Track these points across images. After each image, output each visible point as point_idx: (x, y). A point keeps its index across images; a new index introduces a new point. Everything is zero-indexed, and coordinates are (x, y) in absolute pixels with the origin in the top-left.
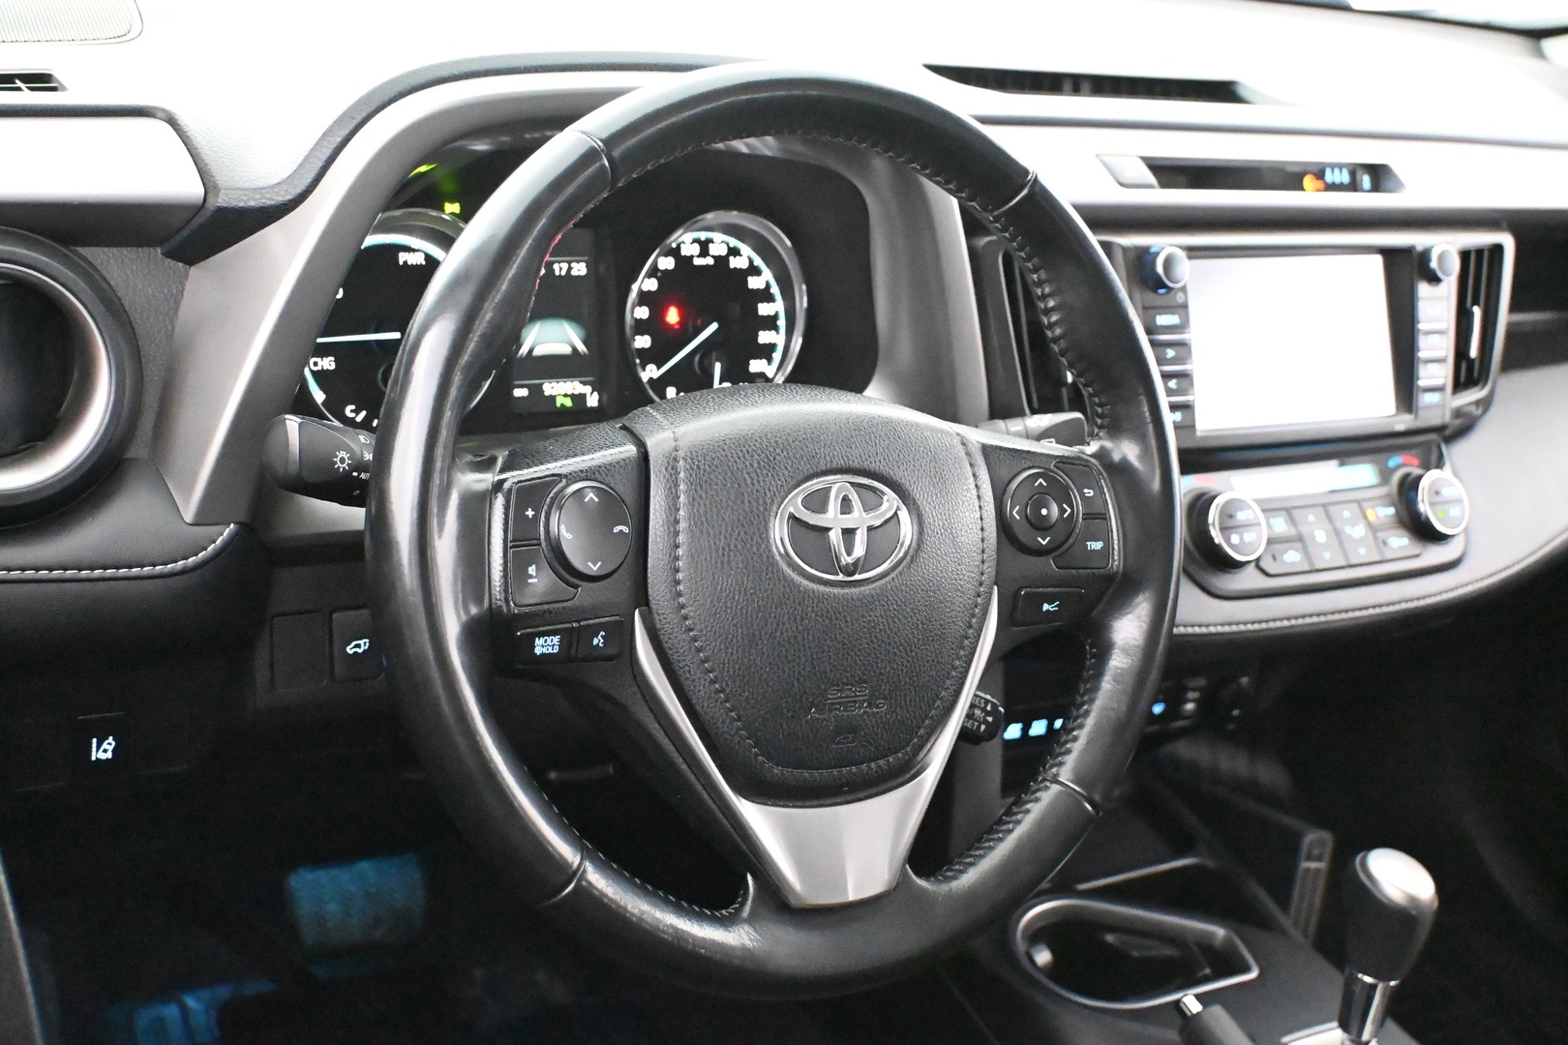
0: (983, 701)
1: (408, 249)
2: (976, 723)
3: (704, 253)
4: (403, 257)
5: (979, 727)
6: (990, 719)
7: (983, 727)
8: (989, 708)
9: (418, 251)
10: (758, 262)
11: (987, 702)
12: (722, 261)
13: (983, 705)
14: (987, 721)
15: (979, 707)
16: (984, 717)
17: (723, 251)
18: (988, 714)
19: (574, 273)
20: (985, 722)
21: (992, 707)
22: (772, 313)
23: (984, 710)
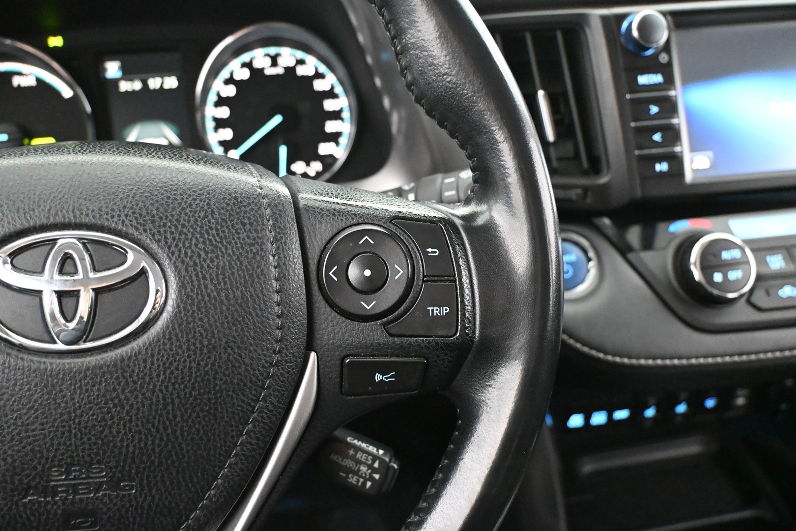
0: (370, 458)
1: (20, 74)
2: (361, 480)
3: (274, 63)
4: (16, 81)
5: (364, 484)
6: (377, 476)
7: (369, 484)
8: (376, 465)
9: (30, 74)
10: (323, 69)
11: (375, 458)
12: (290, 71)
13: (370, 462)
14: (374, 478)
15: (366, 464)
16: (370, 474)
17: (292, 63)
18: (375, 471)
19: (167, 86)
20: (371, 479)
21: (380, 464)
22: (337, 109)
23: (370, 467)
